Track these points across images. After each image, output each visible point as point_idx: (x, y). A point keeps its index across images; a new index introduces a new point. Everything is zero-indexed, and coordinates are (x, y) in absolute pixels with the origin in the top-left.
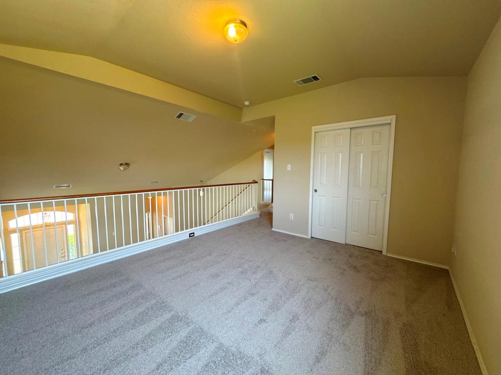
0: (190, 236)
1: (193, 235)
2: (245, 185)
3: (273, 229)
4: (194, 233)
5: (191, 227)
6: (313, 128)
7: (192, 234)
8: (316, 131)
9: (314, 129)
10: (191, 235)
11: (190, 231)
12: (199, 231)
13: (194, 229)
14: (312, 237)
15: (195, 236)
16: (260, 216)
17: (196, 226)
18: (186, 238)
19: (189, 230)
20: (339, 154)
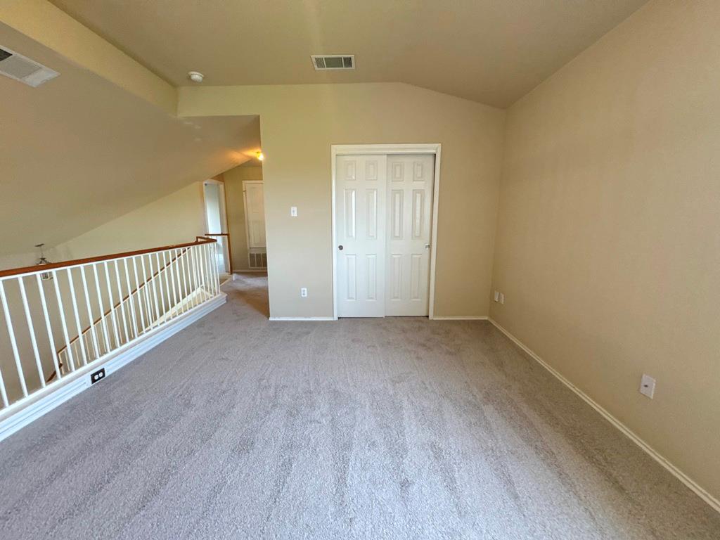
0: (94, 381)
1: (101, 375)
2: (176, 250)
3: (271, 319)
4: (103, 371)
5: (91, 358)
6: (334, 147)
7: (97, 373)
8: (338, 153)
9: (336, 149)
10: (96, 377)
11: (89, 367)
12: (113, 362)
13: (99, 360)
14: (339, 318)
15: (107, 375)
16: (227, 300)
17: (103, 352)
18: (85, 387)
19: (87, 366)
20: (373, 192)
